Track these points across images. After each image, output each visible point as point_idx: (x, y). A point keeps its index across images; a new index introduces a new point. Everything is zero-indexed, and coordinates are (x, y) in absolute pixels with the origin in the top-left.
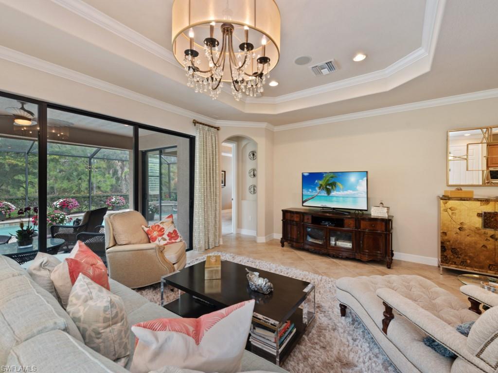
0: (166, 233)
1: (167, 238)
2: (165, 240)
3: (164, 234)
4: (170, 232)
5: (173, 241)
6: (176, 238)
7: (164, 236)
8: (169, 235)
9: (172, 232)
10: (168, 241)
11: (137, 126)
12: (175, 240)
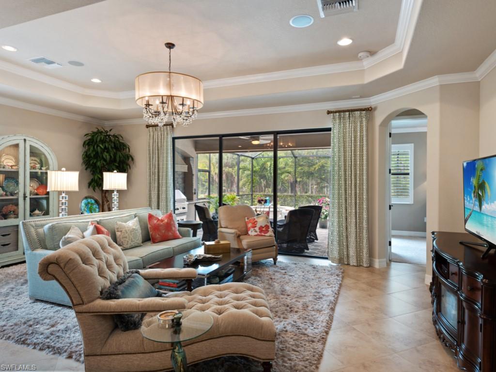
0: (258, 225)
1: (258, 230)
2: (256, 232)
3: (256, 227)
4: (261, 226)
5: (263, 234)
6: (265, 232)
7: (256, 228)
8: (261, 228)
9: (263, 226)
10: (258, 233)
11: (276, 133)
12: (265, 233)
